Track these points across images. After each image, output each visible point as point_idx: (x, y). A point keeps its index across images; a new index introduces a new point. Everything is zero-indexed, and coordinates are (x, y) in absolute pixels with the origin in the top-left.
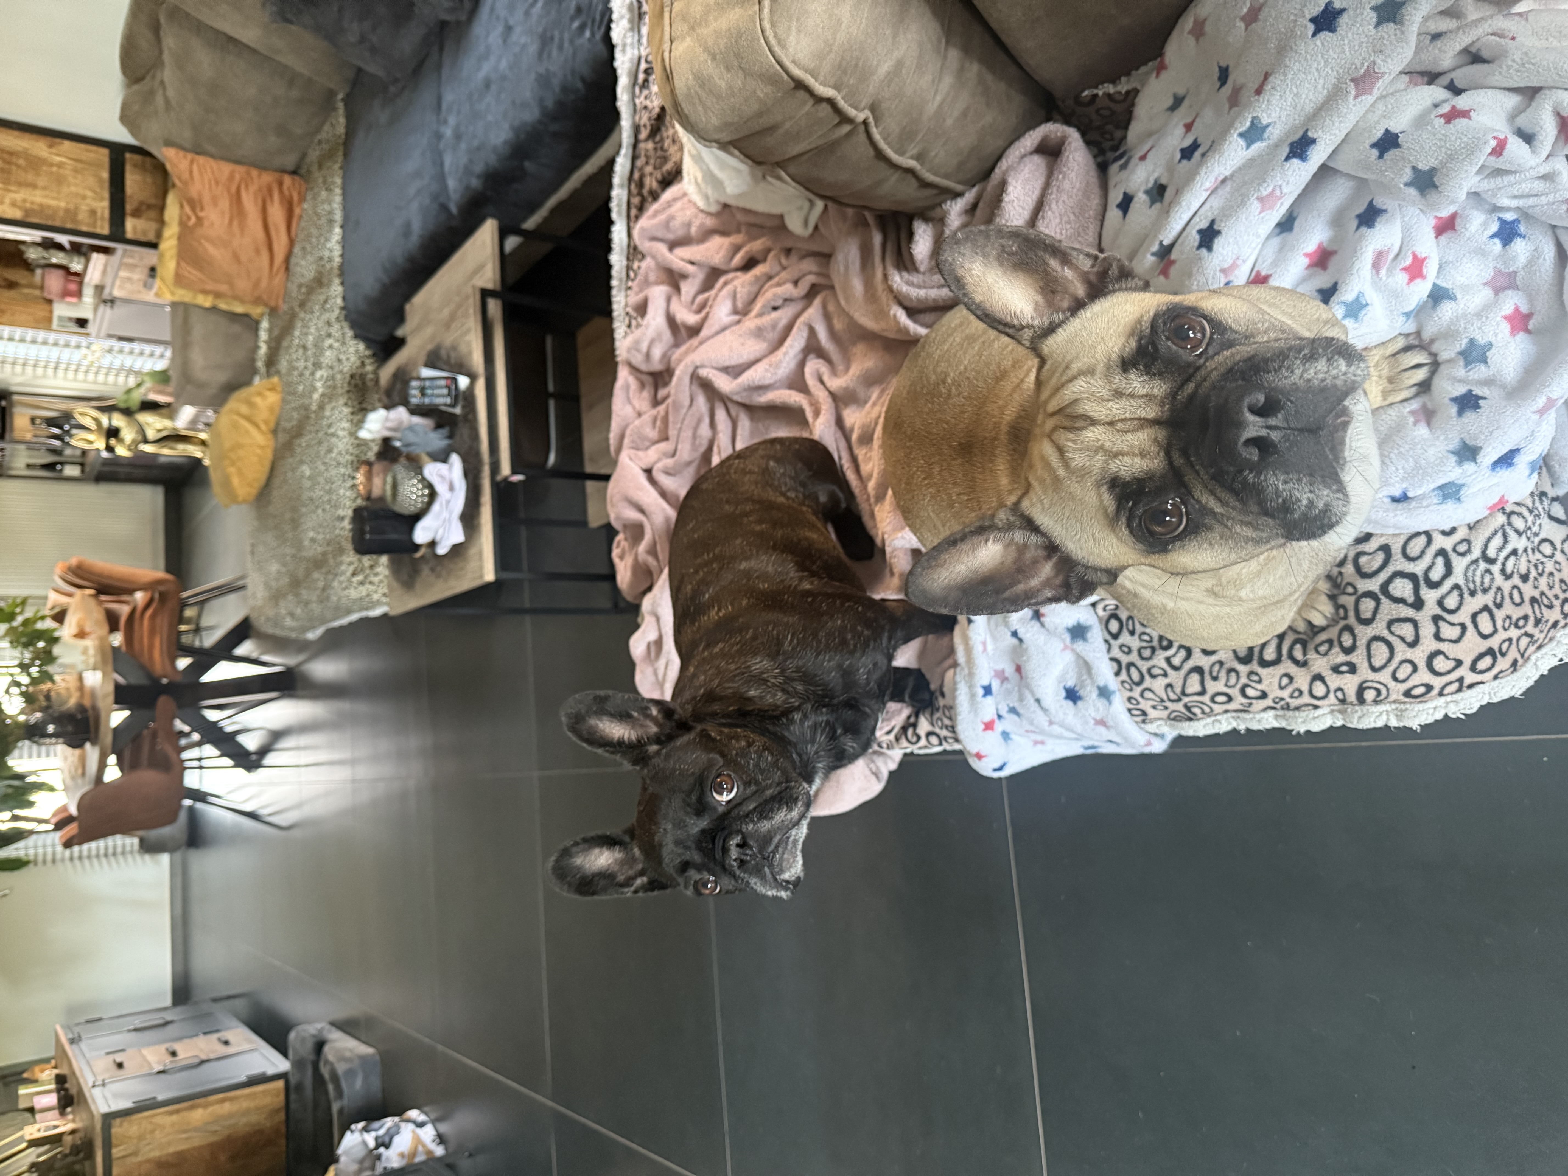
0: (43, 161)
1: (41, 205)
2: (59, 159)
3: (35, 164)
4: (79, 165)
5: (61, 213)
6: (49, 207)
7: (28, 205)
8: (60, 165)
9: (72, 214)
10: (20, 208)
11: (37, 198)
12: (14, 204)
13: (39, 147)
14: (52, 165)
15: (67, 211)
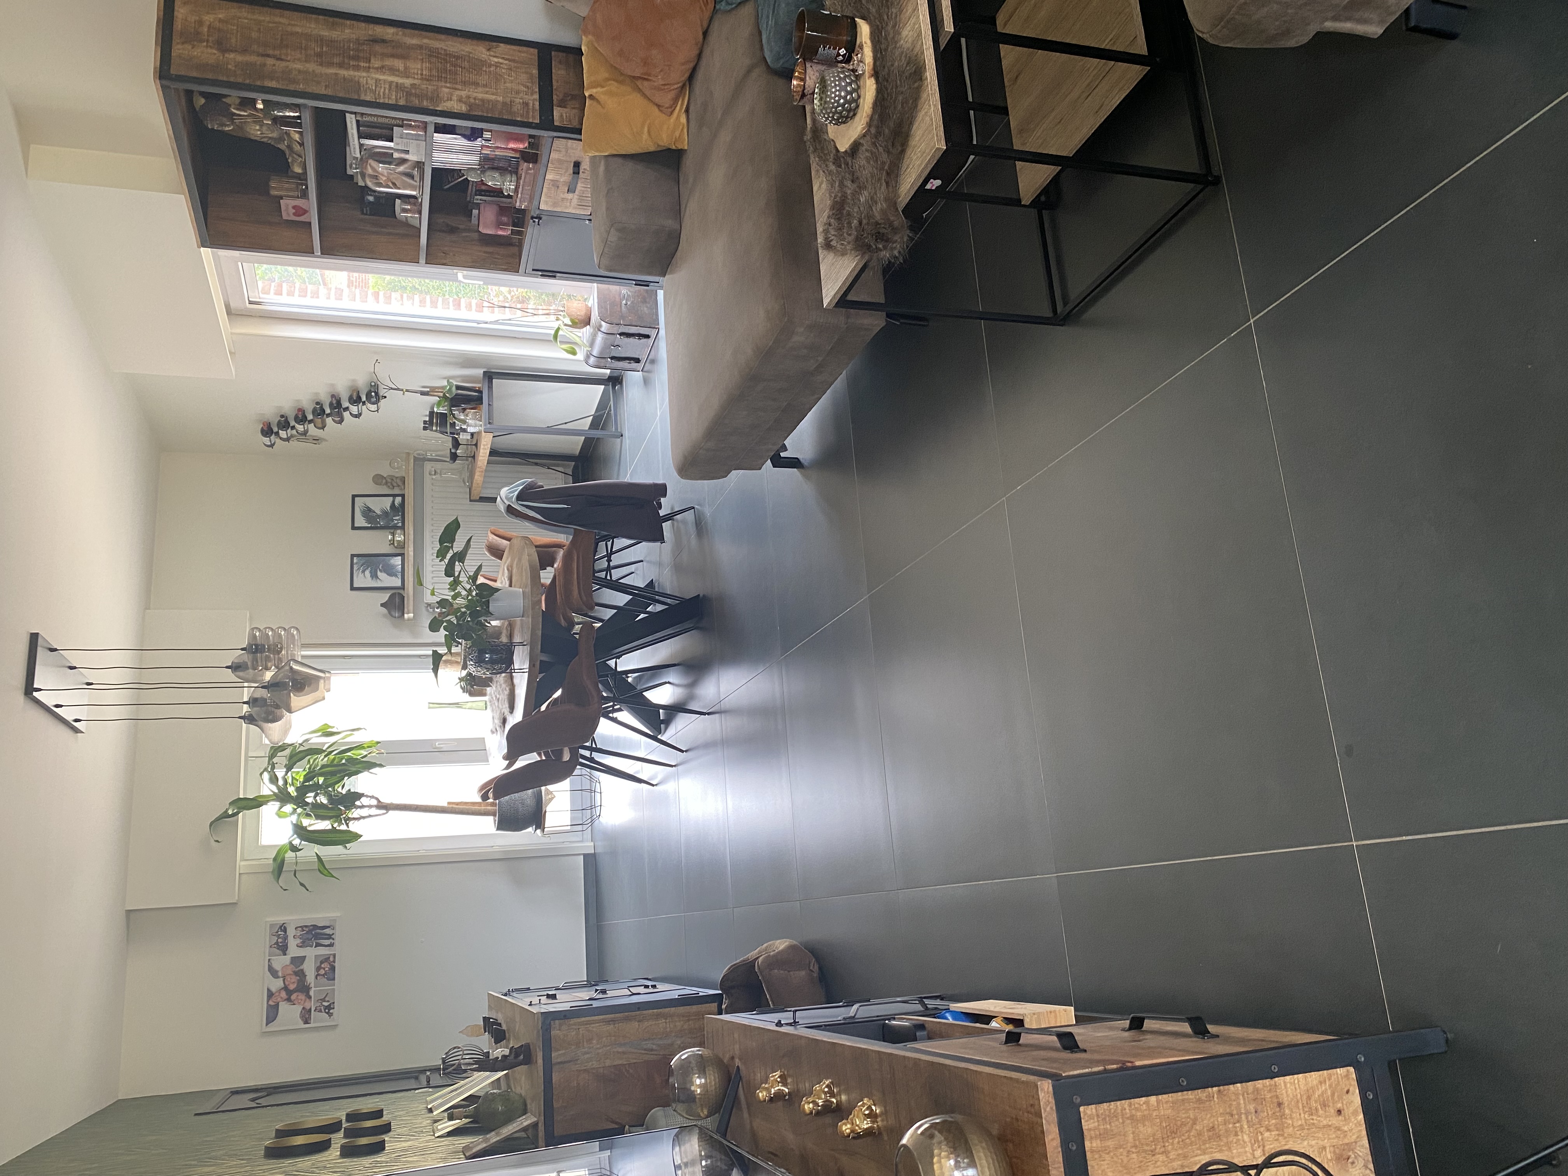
0: (483, 63)
1: (483, 100)
2: (496, 60)
3: (478, 65)
4: (513, 64)
5: (499, 107)
6: (489, 101)
7: (472, 100)
8: (497, 65)
9: (507, 106)
10: (465, 103)
11: (479, 94)
12: (460, 100)
13: (480, 51)
14: (490, 66)
15: (504, 104)
